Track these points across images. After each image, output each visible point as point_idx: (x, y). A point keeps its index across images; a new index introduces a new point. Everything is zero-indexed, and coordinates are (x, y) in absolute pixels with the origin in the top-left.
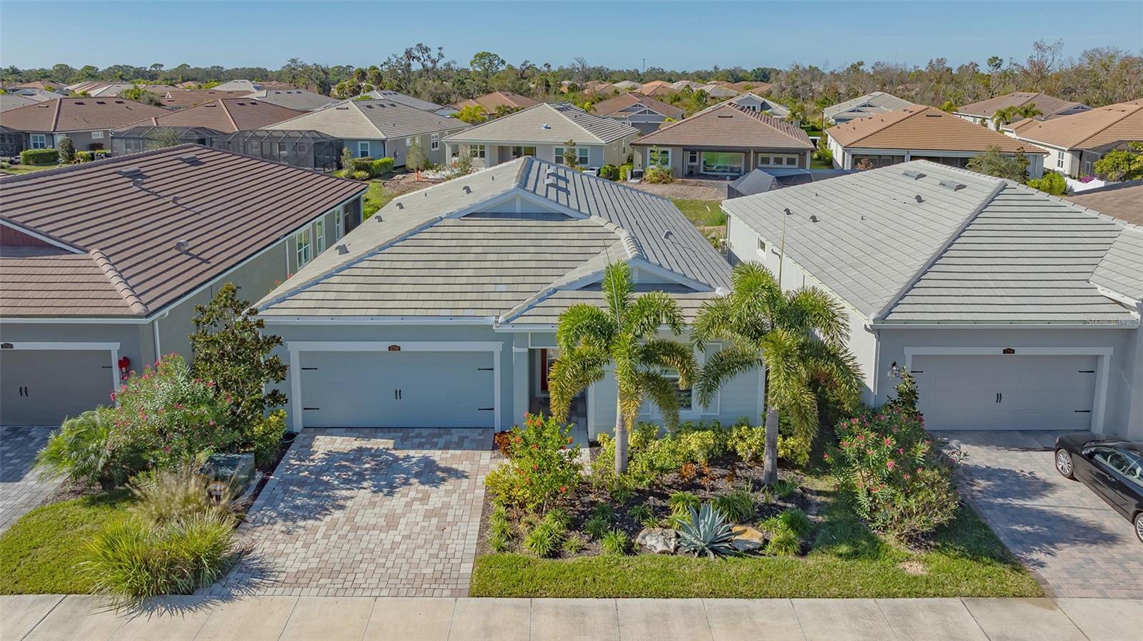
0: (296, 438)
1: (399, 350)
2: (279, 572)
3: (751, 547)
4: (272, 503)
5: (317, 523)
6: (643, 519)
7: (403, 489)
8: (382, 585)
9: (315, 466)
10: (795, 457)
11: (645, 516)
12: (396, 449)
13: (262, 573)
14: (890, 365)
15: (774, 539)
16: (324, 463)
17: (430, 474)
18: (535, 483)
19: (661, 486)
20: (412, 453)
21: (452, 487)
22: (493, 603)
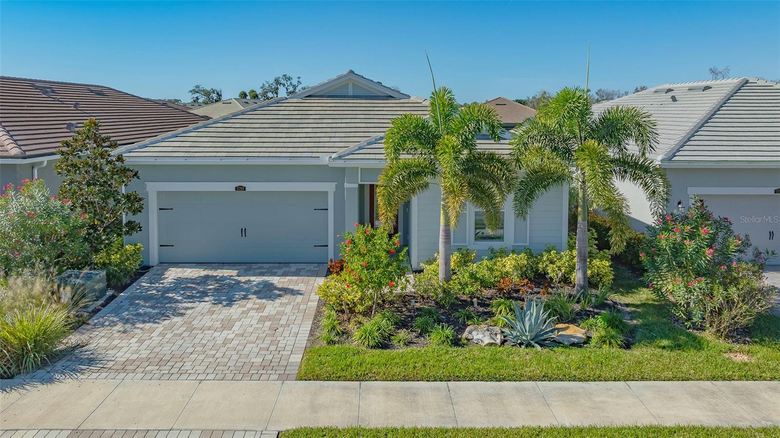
0: (151, 269)
1: (245, 190)
2: (108, 361)
3: (576, 341)
4: (116, 312)
5: (156, 325)
6: (468, 320)
7: (243, 302)
8: (209, 371)
9: (163, 287)
10: (601, 278)
11: (469, 317)
12: (239, 276)
13: (91, 361)
14: (676, 204)
15: (595, 335)
16: (172, 285)
17: (267, 292)
18: (364, 279)
19: (481, 298)
20: (252, 278)
21: (287, 301)
22: (321, 386)
